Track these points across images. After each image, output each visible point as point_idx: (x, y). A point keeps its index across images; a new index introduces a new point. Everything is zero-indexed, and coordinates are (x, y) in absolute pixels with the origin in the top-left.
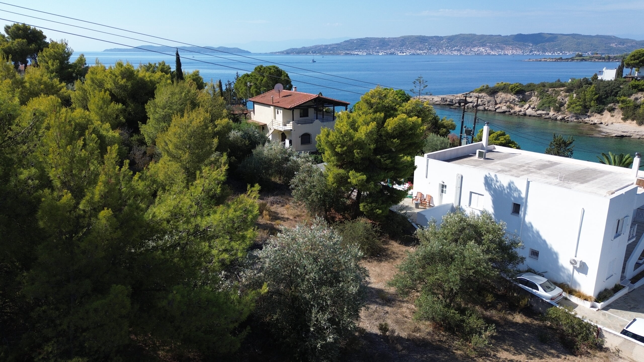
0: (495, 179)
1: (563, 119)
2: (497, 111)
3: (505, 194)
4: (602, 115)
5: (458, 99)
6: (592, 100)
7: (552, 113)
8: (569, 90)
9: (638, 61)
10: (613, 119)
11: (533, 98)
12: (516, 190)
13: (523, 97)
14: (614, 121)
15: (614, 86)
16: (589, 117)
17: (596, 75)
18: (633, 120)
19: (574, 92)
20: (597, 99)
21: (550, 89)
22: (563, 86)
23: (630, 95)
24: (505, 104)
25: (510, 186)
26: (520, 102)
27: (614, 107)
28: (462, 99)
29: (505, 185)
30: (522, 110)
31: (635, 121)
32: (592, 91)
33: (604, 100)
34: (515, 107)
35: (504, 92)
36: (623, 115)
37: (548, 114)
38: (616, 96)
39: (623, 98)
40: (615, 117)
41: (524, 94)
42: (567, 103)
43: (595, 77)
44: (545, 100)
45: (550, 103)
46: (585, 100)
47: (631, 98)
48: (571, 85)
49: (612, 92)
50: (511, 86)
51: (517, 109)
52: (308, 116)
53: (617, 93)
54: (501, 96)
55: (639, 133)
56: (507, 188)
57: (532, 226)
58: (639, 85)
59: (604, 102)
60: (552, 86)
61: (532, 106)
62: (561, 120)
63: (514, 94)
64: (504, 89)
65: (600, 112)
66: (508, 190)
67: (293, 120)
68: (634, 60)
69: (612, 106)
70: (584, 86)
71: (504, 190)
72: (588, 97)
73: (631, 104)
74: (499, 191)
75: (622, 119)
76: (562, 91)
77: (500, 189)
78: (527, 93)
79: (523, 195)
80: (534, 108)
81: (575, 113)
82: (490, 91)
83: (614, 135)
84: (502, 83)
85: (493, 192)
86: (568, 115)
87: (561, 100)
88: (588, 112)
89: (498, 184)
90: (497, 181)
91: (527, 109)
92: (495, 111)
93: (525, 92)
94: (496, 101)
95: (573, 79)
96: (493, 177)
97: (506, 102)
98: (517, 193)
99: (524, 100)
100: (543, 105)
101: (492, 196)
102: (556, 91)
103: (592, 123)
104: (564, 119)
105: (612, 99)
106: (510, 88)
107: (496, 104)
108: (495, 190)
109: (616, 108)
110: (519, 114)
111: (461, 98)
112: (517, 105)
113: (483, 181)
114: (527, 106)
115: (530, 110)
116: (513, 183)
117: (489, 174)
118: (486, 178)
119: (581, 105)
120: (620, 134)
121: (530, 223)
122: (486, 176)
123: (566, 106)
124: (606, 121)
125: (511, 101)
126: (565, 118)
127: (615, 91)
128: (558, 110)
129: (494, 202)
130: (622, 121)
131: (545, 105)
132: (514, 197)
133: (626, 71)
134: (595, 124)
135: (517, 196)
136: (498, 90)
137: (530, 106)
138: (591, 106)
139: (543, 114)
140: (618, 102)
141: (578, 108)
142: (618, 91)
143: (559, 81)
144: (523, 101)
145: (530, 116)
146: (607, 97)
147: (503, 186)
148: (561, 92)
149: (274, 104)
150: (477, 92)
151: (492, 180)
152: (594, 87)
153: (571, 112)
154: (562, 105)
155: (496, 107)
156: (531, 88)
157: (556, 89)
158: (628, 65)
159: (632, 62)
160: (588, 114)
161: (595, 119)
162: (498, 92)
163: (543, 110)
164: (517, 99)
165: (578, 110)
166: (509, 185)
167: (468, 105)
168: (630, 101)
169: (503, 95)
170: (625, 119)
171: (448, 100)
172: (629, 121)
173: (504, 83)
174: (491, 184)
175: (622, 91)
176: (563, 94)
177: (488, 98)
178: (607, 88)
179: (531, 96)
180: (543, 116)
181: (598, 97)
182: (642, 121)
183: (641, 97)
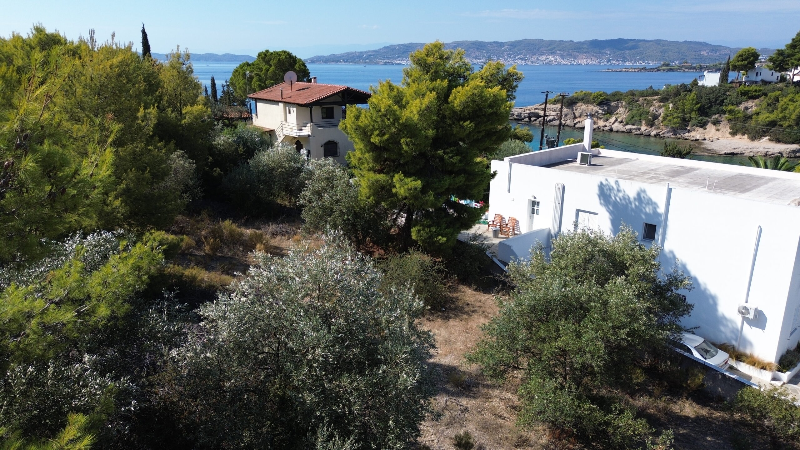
0: (615, 187)
1: (657, 135)
2: (577, 126)
3: (632, 208)
4: (706, 129)
5: (528, 112)
6: (692, 110)
7: (643, 128)
8: (664, 100)
9: (746, 62)
10: (719, 134)
11: (620, 109)
12: (650, 202)
13: (608, 109)
14: (720, 136)
15: (719, 93)
16: (689, 131)
17: (696, 80)
18: (744, 134)
19: (670, 102)
20: (699, 110)
21: (641, 99)
22: (656, 94)
23: (739, 104)
25: (639, 197)
26: (604, 115)
27: (719, 118)
28: (532, 113)
29: (632, 194)
30: (608, 124)
31: (746, 136)
32: (693, 100)
33: (707, 111)
34: (599, 121)
35: (584, 103)
36: (730, 128)
37: (639, 129)
38: (721, 106)
39: (730, 107)
40: (721, 131)
41: (609, 105)
42: (662, 115)
43: (695, 83)
44: (635, 112)
45: (641, 115)
46: (683, 111)
47: (740, 108)
48: (666, 93)
49: (717, 100)
50: (593, 94)
51: (601, 123)
52: (333, 118)
53: (722, 101)
54: (581, 107)
55: (753, 150)
56: (635, 199)
57: (674, 257)
58: (749, 91)
59: (707, 113)
60: (643, 94)
61: (619, 120)
62: (655, 136)
63: (597, 105)
64: (585, 99)
65: (703, 125)
66: (637, 203)
67: (312, 122)
68: (742, 61)
69: (717, 118)
70: (682, 93)
71: (630, 203)
72: (687, 107)
73: (741, 115)
74: (623, 205)
75: (730, 133)
76: (655, 100)
77: (624, 202)
78: (613, 104)
79: (661, 210)
80: (621, 122)
81: (673, 128)
82: (567, 102)
83: (723, 153)
84: (582, 91)
85: (613, 207)
86: (664, 130)
87: (655, 111)
88: (687, 126)
89: (621, 195)
90: (619, 191)
91: (613, 124)
92: (574, 126)
93: (611, 102)
94: (574, 113)
95: (668, 86)
96: (613, 184)
98: (651, 207)
99: (610, 112)
100: (633, 118)
101: (611, 213)
102: (648, 101)
103: (694, 139)
104: (659, 135)
105: (717, 109)
106: (591, 98)
107: (575, 118)
108: (615, 204)
109: (723, 119)
110: (604, 130)
111: (531, 111)
112: (601, 118)
113: (596, 190)
114: (613, 119)
115: (617, 124)
116: (644, 191)
117: (607, 180)
118: (601, 187)
120: (730, 151)
121: (672, 252)
122: (601, 183)
123: (660, 118)
124: (710, 136)
125: (594, 113)
126: (660, 133)
127: (720, 99)
128: (651, 124)
130: (730, 136)
131: (635, 118)
132: (646, 214)
133: (732, 76)
134: (697, 140)
135: (651, 212)
136: (576, 101)
137: (616, 120)
138: (691, 118)
139: (634, 129)
140: (724, 113)
141: (675, 120)
142: (724, 99)
143: (651, 87)
144: (608, 113)
145: (617, 132)
146: (711, 107)
147: (629, 198)
148: (655, 102)
149: (284, 100)
150: (551, 103)
151: (611, 189)
152: (695, 94)
153: (667, 126)
154: (655, 117)
155: (575, 122)
156: (617, 97)
157: (648, 98)
158: (735, 68)
159: (739, 63)
160: (688, 128)
161: (697, 134)
162: (577, 103)
163: (633, 125)
164: (601, 111)
165: (675, 123)
166: (639, 194)
168: (739, 111)
169: (584, 107)
170: (733, 134)
171: (516, 113)
172: (739, 136)
173: (584, 92)
174: (610, 196)
175: (729, 99)
176: (657, 105)
177: (566, 110)
178: (711, 95)
179: (617, 107)
180: (633, 131)
181: (700, 107)
182: (755, 136)
183: (752, 106)
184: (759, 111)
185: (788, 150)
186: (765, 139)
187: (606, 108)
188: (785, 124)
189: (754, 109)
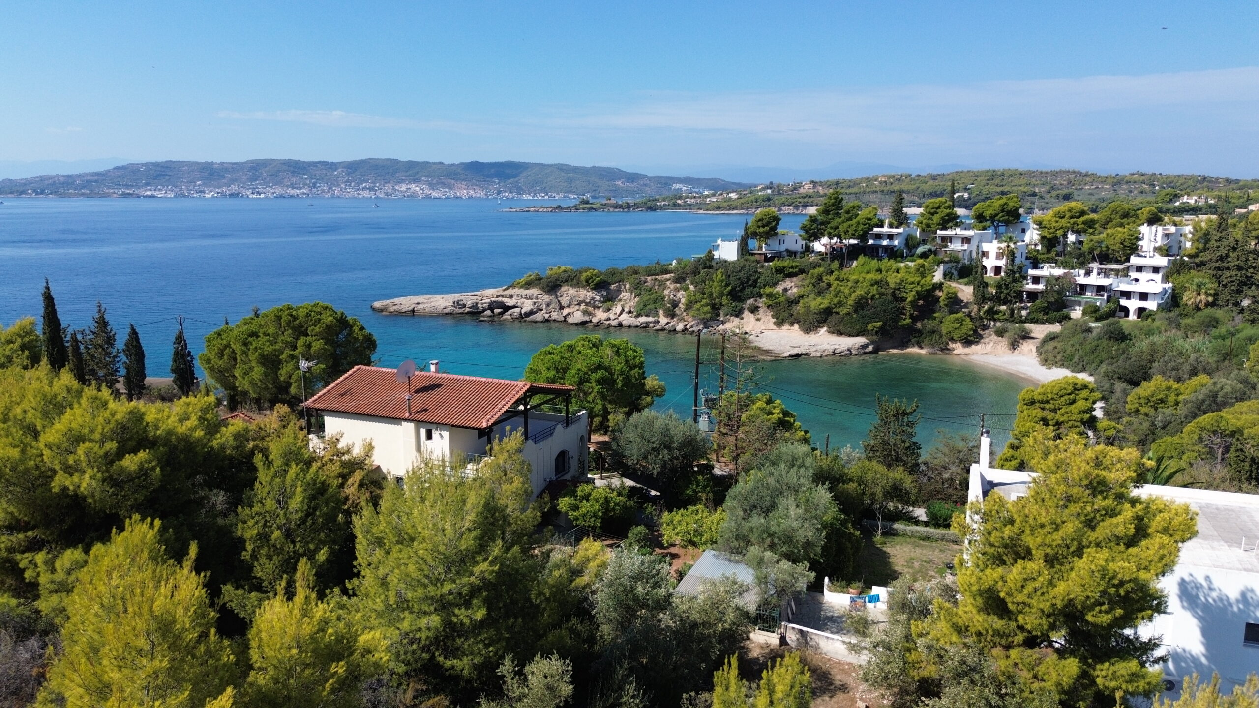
0: (1205, 584)
1: (684, 330)
2: (569, 321)
4: (742, 318)
5: (488, 301)
6: (722, 295)
7: (663, 320)
8: (680, 279)
9: (767, 228)
10: (760, 326)
11: (624, 294)
13: (608, 294)
14: (763, 328)
16: (723, 323)
18: (792, 324)
19: (688, 282)
20: (730, 293)
21: (649, 278)
22: (667, 272)
23: (776, 284)
24: (577, 307)
25: (1244, 598)
26: (602, 302)
27: (756, 304)
28: (495, 302)
29: (1233, 594)
30: (612, 316)
31: (796, 326)
32: (722, 281)
33: (741, 294)
34: (596, 311)
35: (571, 285)
36: (773, 317)
37: (658, 322)
38: (755, 287)
40: (762, 321)
41: (608, 288)
42: (683, 301)
43: (710, 257)
44: (646, 298)
45: (655, 302)
46: (711, 294)
47: (777, 289)
48: (680, 270)
49: (749, 280)
51: (600, 315)
53: (756, 281)
54: (568, 293)
55: (818, 347)
58: (784, 268)
59: (740, 297)
60: (650, 272)
61: (626, 310)
62: (682, 331)
63: (592, 289)
64: (572, 279)
65: (738, 314)
68: (763, 226)
69: (754, 304)
70: (702, 271)
72: (716, 289)
73: (782, 299)
75: (775, 324)
76: (668, 280)
78: (613, 287)
80: (630, 312)
81: (703, 319)
82: (548, 286)
83: (786, 354)
84: (557, 268)
86: (691, 322)
87: (672, 296)
88: (719, 315)
90: (1211, 589)
91: (619, 315)
92: (565, 321)
93: (610, 284)
94: (560, 303)
95: (680, 261)
96: (1201, 580)
97: (579, 304)
100: (645, 306)
101: (1200, 618)
102: (659, 281)
103: (733, 333)
104: (686, 329)
105: (752, 292)
106: (584, 276)
107: (562, 308)
108: (1206, 607)
109: (760, 305)
110: (610, 325)
111: (493, 299)
112: (599, 308)
114: (617, 309)
115: (624, 316)
116: (1252, 591)
117: (1191, 575)
119: (707, 305)
120: (792, 351)
122: (1183, 580)
123: (680, 305)
124: (751, 328)
125: (588, 301)
126: (688, 327)
127: (753, 278)
128: (671, 314)
129: (1205, 632)
130: (775, 327)
131: (648, 307)
133: (753, 244)
134: (737, 335)
136: (558, 283)
137: (623, 310)
138: (721, 305)
139: (650, 322)
140: (761, 296)
142: (757, 279)
143: (658, 263)
144: (609, 300)
145: (629, 327)
146: (744, 288)
147: (1228, 599)
148: (668, 283)
150: (521, 287)
151: (1198, 587)
152: (721, 272)
153: (694, 317)
154: (675, 304)
155: (564, 314)
156: (617, 276)
157: (659, 277)
158: (754, 235)
159: (762, 230)
160: (721, 318)
161: (731, 325)
162: (561, 286)
163: (647, 316)
164: (598, 298)
165: (705, 313)
166: (1243, 595)
167: (510, 312)
168: (778, 293)
169: (572, 291)
170: (779, 324)
171: (469, 304)
172: (786, 327)
173: (563, 268)
174: (1197, 596)
175: (763, 278)
176: (673, 286)
177: (546, 298)
178: (741, 274)
179: (619, 291)
180: (651, 325)
181: (731, 290)
182: (810, 327)
183: (792, 287)
184: (802, 293)
185: (857, 346)
186: (823, 330)
187: (605, 293)
188: (844, 311)
189: (795, 290)
